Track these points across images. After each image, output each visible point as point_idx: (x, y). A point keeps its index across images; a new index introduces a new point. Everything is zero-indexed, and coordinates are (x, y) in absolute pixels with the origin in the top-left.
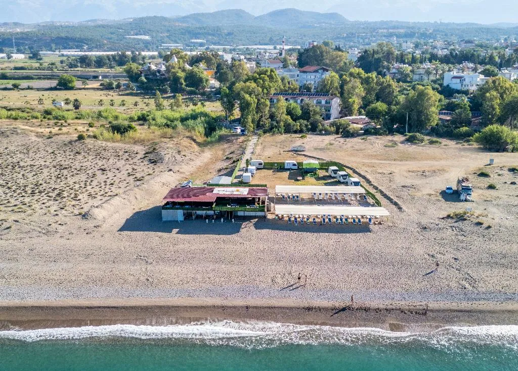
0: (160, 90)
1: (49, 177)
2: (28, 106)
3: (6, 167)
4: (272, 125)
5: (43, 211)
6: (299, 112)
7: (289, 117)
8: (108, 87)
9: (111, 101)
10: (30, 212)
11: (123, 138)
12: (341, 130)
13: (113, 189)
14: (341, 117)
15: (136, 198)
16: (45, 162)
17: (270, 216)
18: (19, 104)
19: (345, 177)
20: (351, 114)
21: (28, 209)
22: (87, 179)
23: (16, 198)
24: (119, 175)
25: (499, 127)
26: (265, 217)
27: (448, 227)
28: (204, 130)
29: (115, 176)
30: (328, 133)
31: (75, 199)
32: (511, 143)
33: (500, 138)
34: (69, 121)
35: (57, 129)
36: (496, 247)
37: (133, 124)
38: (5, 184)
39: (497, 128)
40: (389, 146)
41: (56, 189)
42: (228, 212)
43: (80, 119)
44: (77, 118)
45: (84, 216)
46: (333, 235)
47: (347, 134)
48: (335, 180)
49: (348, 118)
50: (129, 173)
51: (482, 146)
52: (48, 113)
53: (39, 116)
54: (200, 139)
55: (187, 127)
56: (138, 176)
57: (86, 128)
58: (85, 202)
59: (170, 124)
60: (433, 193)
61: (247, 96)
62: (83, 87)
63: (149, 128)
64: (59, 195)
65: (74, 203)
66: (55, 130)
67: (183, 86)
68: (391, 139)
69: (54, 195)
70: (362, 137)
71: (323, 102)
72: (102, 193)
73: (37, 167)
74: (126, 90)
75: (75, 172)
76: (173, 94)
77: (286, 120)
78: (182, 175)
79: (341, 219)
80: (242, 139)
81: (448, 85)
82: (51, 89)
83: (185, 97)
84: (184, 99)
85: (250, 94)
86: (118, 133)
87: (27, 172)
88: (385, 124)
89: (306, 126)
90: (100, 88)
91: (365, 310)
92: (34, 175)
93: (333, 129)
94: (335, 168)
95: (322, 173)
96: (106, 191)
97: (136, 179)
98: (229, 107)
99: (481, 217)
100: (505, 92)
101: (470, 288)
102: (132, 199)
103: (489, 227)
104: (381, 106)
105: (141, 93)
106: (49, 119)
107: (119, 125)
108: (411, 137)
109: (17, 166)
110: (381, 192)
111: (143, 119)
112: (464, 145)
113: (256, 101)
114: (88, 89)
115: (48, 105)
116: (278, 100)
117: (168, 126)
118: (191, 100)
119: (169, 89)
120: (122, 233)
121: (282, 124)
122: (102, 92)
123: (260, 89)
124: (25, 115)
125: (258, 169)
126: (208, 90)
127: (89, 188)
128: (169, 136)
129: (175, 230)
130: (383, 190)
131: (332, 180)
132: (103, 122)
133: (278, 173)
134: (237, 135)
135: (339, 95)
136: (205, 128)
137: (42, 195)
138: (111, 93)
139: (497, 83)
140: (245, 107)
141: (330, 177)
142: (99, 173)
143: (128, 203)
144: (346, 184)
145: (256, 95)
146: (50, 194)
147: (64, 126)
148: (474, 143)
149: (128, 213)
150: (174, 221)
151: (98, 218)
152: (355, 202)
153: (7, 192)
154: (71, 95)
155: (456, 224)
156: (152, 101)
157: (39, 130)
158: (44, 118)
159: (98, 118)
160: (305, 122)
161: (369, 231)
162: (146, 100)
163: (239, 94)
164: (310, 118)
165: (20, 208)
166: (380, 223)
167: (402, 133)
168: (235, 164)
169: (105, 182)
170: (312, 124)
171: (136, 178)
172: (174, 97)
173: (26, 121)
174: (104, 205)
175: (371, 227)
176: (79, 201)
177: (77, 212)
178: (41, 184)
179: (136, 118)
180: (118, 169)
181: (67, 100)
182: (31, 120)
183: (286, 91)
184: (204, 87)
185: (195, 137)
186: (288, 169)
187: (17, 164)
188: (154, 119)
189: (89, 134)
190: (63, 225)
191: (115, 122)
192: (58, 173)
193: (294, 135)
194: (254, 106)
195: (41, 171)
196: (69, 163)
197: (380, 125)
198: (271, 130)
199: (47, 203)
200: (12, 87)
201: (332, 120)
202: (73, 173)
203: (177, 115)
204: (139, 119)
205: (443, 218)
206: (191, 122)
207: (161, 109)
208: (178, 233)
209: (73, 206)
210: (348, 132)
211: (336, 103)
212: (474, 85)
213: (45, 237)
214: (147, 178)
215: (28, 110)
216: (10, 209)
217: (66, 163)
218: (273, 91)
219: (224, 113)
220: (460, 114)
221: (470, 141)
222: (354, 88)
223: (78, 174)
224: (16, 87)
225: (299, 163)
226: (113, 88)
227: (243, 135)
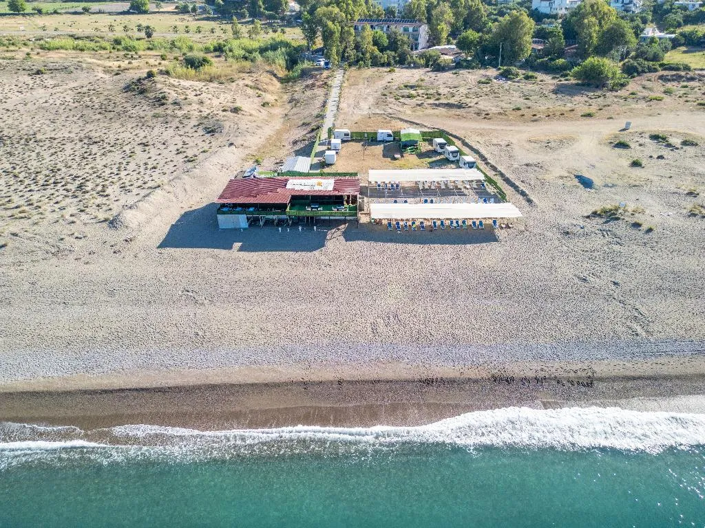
0: (237, 14)
1: (72, 157)
2: (98, 34)
3: (18, 143)
4: (358, 56)
5: (55, 216)
6: (385, 42)
7: (376, 48)
8: (183, 10)
9: (186, 27)
10: (35, 218)
11: (197, 74)
12: (431, 63)
13: (155, 175)
14: (429, 47)
15: (185, 190)
16: (70, 132)
17: (363, 219)
18: (89, 31)
19: (455, 154)
20: (439, 44)
21: (34, 212)
22: (122, 160)
23: (21, 194)
24: (165, 152)
25: (600, 60)
26: (357, 221)
27: (597, 232)
28: (285, 63)
29: (160, 154)
30: (417, 66)
31: (102, 193)
32: (612, 79)
33: (601, 73)
34: (140, 53)
35: (127, 62)
36: (665, 261)
37: (209, 56)
38: (10, 170)
39: (598, 61)
40: (483, 83)
41: (78, 177)
42: (308, 218)
43: (152, 49)
44: (149, 49)
45: (112, 222)
46: (449, 248)
47: (439, 68)
48: (442, 157)
49: (437, 47)
50: (178, 150)
51: (580, 82)
52: (117, 42)
53: (108, 47)
54: (282, 73)
55: (267, 59)
56: (190, 153)
57: (158, 61)
58: (116, 199)
59: (248, 56)
60: (566, 174)
61: (330, 23)
62: (157, 10)
63: (226, 60)
64: (80, 187)
65: (99, 200)
66: (124, 64)
67: (262, 10)
68: (484, 74)
69: (72, 187)
70: (454, 71)
71: (411, 29)
72: (140, 183)
73: (59, 140)
74: (202, 13)
75: (108, 148)
76: (251, 19)
77: (373, 50)
78: (247, 152)
79: (457, 222)
80: (325, 73)
81: (536, 9)
82: (124, 13)
83: (263, 22)
84: (263, 24)
85: (333, 22)
86: (191, 67)
87: (43, 148)
88: (476, 56)
89: (394, 57)
90: (175, 12)
91: (507, 381)
92: (52, 154)
93: (422, 62)
94: (441, 140)
95: (425, 147)
96: (146, 180)
97: (186, 159)
98: (311, 35)
99: (637, 215)
100: (603, 18)
101: (644, 334)
102: (179, 191)
103: (650, 230)
104: (472, 34)
105: (218, 18)
106: (118, 50)
107: (193, 58)
108: (506, 71)
109: (33, 140)
110: (502, 175)
111: (219, 49)
112: (561, 81)
113: (340, 28)
114: (162, 12)
115: (119, 33)
116: (363, 29)
117: (245, 58)
118: (270, 25)
119: (247, 14)
120: (163, 250)
121: (368, 55)
122: (177, 17)
123: (344, 15)
124: (92, 45)
125: (343, 141)
126: (288, 13)
127: (123, 174)
128: (248, 71)
129: (237, 245)
130: (503, 171)
131: (438, 158)
132: (177, 53)
133: (369, 148)
134: (320, 69)
135: (426, 21)
136: (286, 61)
137: (57, 188)
138: (186, 16)
139: (595, 8)
140: (327, 36)
141: (435, 152)
142: (138, 149)
143: (174, 199)
144: (457, 163)
145: (339, 22)
146: (69, 187)
147: (135, 59)
148: (572, 78)
149: (173, 215)
150: (235, 229)
151: (131, 225)
152: (470, 191)
153: (11, 183)
154: (143, 20)
155: (606, 227)
156: (229, 27)
157: (108, 63)
158: (114, 48)
159: (171, 48)
160: (393, 53)
161: (495, 240)
162: (223, 26)
163: (321, 20)
164: (397, 48)
165: (23, 212)
166: (508, 227)
167: (495, 66)
168: (314, 134)
169: (146, 164)
170: (399, 56)
171: (186, 157)
172: (252, 22)
173: (93, 52)
174: (141, 203)
175: (498, 232)
176: (107, 198)
177: (102, 216)
178: (59, 170)
179: (212, 48)
180: (164, 144)
181: (139, 26)
182: (99, 52)
183: (370, 16)
184: (283, 11)
185: (275, 72)
186: (383, 141)
187: (31, 137)
188: (231, 50)
189: (161, 68)
190: (81, 238)
191: (189, 54)
192: (84, 150)
193: (381, 69)
194: (337, 35)
195: (63, 147)
196: (101, 134)
197: (471, 56)
198: (357, 62)
199: (63, 202)
200: (82, 11)
201: (420, 50)
202: (105, 150)
203: (255, 45)
204: (215, 50)
205: (588, 217)
206: (270, 53)
207: (238, 38)
208: (241, 249)
209: (98, 206)
210: (439, 65)
211: (424, 30)
212: (563, 9)
213: (54, 260)
214: (201, 157)
215: (98, 39)
216: (9, 213)
217: (97, 135)
218: (357, 17)
219: (304, 43)
220: (554, 43)
221: (567, 76)
222: (442, 13)
223: (110, 151)
224: (86, 10)
225: (394, 133)
226: (188, 12)
227: (327, 69)
